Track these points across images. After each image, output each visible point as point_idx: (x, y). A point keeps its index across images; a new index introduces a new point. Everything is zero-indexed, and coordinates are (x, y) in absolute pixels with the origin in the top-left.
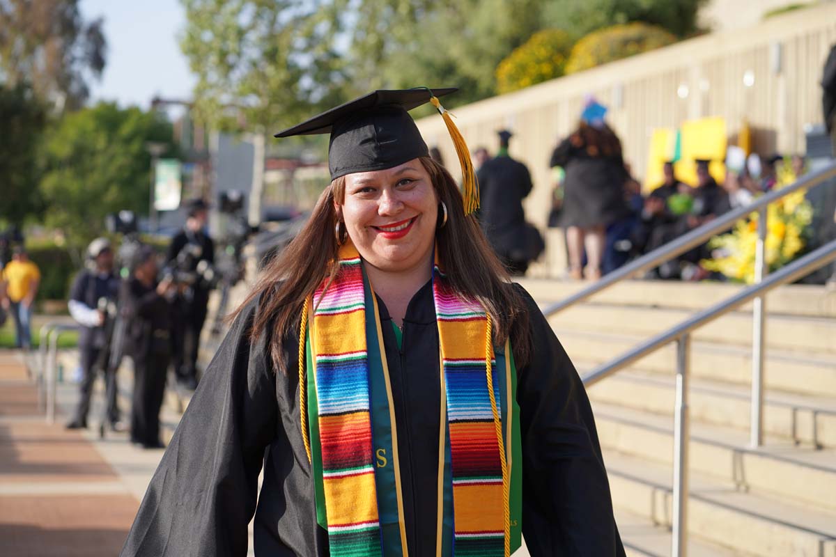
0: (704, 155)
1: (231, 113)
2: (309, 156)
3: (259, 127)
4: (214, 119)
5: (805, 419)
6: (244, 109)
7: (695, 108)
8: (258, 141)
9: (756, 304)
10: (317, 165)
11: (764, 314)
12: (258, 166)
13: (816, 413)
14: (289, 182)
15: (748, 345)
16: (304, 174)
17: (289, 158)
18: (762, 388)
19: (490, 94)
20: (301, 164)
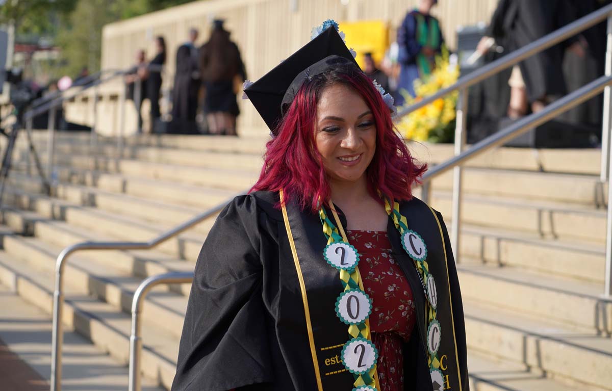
2: (44, 42)
3: (11, 20)
5: (491, 244)
7: (353, 12)
8: (11, 30)
10: (49, 49)
12: (10, 49)
13: (499, 240)
14: (28, 60)
16: (40, 56)
17: (28, 44)
18: (460, 221)
20: (38, 48)
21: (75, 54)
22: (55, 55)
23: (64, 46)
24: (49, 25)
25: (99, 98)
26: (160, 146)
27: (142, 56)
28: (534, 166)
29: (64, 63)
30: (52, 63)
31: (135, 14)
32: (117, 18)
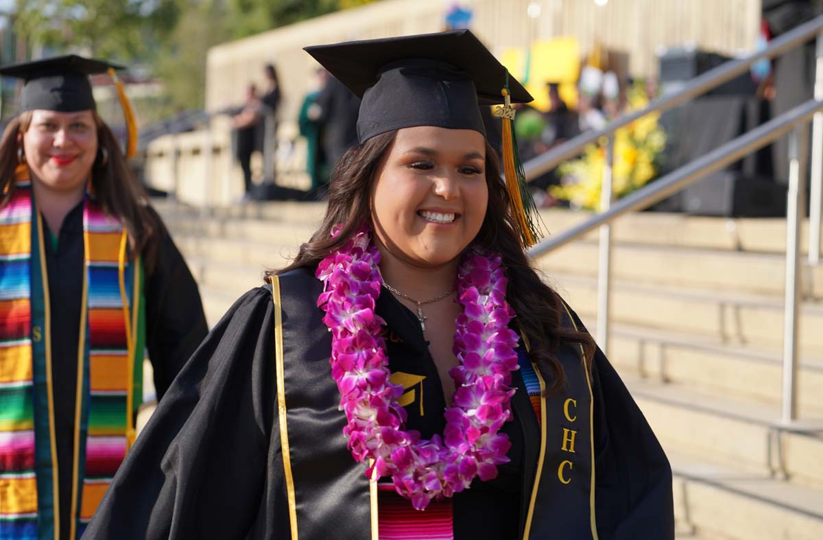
0: (554, 76)
1: (55, 26)
2: (140, 71)
3: (85, 40)
4: (38, 32)
5: (653, 352)
6: (70, 21)
7: (546, 26)
9: (602, 233)
10: (148, 81)
11: (612, 244)
13: (664, 345)
15: (595, 276)
18: (609, 320)
19: (333, 9)
21: (181, 90)
22: (156, 90)
23: (167, 77)
24: (141, 47)
25: (196, 152)
26: (260, 218)
27: (253, 90)
28: (728, 242)
29: (167, 100)
30: (150, 101)
31: (252, 32)
32: (227, 36)
